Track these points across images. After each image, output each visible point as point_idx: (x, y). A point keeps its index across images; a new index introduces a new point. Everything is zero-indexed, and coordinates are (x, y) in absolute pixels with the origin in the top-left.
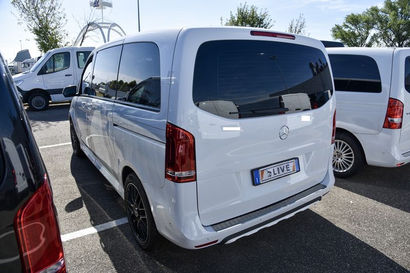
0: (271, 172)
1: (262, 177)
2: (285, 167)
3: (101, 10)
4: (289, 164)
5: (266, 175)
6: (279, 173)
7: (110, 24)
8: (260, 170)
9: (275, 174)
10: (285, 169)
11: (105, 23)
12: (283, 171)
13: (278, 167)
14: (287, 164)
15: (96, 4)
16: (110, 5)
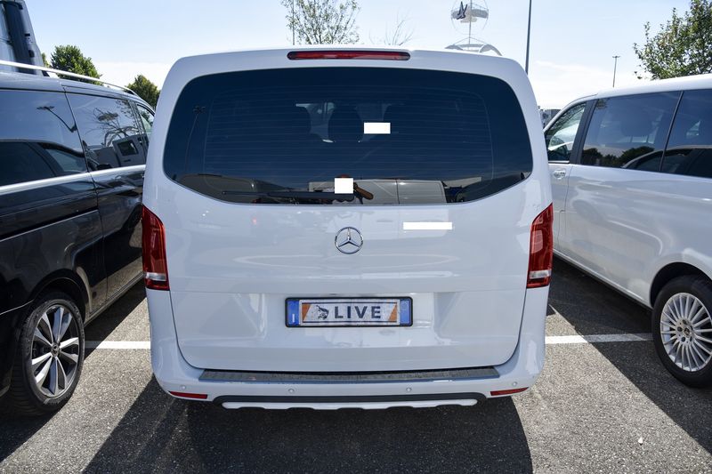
0: (327, 311)
1: (304, 315)
2: (369, 308)
3: (468, 24)
4: (380, 305)
5: (313, 313)
6: (349, 317)
7: (479, 46)
8: (301, 301)
9: (337, 316)
10: (368, 313)
11: (474, 46)
12: (361, 316)
13: (349, 305)
14: (377, 305)
15: (461, 14)
16: (484, 14)
